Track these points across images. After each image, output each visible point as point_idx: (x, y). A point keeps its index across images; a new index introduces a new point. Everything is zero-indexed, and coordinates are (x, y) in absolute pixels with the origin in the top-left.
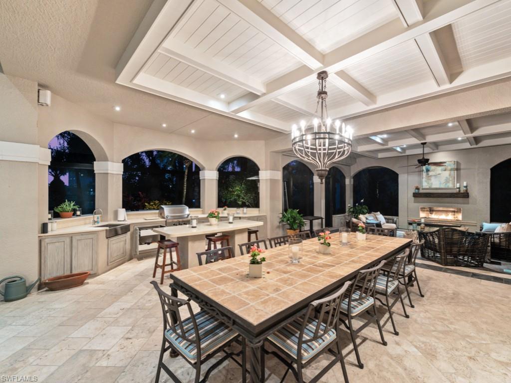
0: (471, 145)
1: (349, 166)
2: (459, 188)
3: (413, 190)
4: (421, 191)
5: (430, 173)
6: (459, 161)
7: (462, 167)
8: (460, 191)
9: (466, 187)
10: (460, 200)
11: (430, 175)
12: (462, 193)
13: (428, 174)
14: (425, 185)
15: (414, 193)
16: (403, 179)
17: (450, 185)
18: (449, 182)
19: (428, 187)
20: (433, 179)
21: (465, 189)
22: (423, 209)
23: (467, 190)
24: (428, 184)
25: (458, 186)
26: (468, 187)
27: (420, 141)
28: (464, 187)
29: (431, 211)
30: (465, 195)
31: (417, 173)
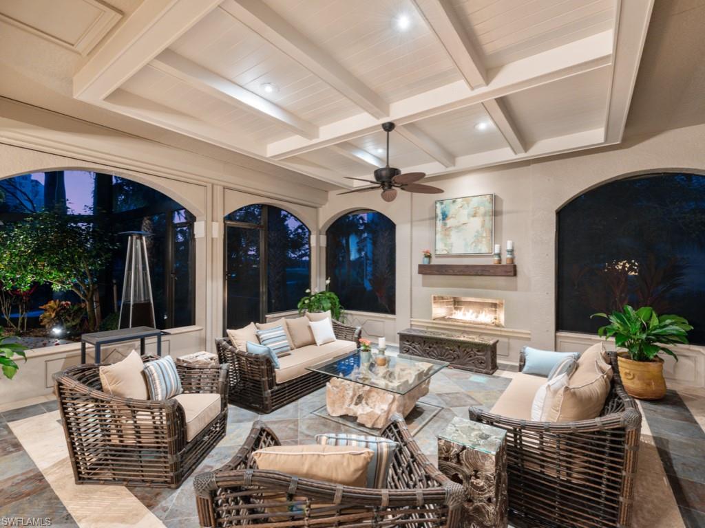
0: (516, 153)
1: (316, 208)
2: (499, 255)
3: (420, 260)
4: (435, 261)
5: (450, 222)
6: (498, 193)
7: (506, 207)
8: (500, 261)
9: (512, 252)
10: (501, 281)
11: (448, 226)
12: (503, 266)
13: (445, 224)
14: (441, 248)
15: (420, 266)
16: (402, 235)
17: (484, 249)
18: (481, 242)
19: (445, 252)
20: (453, 234)
21: (509, 256)
22: (439, 299)
23: (512, 260)
24: (446, 245)
25: (497, 251)
26: (516, 253)
27: (378, 118)
28: (508, 251)
29: (457, 303)
30: (512, 270)
31: (428, 222)
